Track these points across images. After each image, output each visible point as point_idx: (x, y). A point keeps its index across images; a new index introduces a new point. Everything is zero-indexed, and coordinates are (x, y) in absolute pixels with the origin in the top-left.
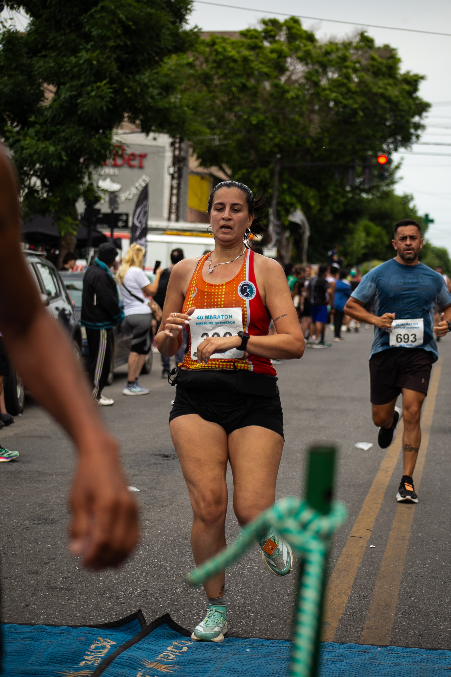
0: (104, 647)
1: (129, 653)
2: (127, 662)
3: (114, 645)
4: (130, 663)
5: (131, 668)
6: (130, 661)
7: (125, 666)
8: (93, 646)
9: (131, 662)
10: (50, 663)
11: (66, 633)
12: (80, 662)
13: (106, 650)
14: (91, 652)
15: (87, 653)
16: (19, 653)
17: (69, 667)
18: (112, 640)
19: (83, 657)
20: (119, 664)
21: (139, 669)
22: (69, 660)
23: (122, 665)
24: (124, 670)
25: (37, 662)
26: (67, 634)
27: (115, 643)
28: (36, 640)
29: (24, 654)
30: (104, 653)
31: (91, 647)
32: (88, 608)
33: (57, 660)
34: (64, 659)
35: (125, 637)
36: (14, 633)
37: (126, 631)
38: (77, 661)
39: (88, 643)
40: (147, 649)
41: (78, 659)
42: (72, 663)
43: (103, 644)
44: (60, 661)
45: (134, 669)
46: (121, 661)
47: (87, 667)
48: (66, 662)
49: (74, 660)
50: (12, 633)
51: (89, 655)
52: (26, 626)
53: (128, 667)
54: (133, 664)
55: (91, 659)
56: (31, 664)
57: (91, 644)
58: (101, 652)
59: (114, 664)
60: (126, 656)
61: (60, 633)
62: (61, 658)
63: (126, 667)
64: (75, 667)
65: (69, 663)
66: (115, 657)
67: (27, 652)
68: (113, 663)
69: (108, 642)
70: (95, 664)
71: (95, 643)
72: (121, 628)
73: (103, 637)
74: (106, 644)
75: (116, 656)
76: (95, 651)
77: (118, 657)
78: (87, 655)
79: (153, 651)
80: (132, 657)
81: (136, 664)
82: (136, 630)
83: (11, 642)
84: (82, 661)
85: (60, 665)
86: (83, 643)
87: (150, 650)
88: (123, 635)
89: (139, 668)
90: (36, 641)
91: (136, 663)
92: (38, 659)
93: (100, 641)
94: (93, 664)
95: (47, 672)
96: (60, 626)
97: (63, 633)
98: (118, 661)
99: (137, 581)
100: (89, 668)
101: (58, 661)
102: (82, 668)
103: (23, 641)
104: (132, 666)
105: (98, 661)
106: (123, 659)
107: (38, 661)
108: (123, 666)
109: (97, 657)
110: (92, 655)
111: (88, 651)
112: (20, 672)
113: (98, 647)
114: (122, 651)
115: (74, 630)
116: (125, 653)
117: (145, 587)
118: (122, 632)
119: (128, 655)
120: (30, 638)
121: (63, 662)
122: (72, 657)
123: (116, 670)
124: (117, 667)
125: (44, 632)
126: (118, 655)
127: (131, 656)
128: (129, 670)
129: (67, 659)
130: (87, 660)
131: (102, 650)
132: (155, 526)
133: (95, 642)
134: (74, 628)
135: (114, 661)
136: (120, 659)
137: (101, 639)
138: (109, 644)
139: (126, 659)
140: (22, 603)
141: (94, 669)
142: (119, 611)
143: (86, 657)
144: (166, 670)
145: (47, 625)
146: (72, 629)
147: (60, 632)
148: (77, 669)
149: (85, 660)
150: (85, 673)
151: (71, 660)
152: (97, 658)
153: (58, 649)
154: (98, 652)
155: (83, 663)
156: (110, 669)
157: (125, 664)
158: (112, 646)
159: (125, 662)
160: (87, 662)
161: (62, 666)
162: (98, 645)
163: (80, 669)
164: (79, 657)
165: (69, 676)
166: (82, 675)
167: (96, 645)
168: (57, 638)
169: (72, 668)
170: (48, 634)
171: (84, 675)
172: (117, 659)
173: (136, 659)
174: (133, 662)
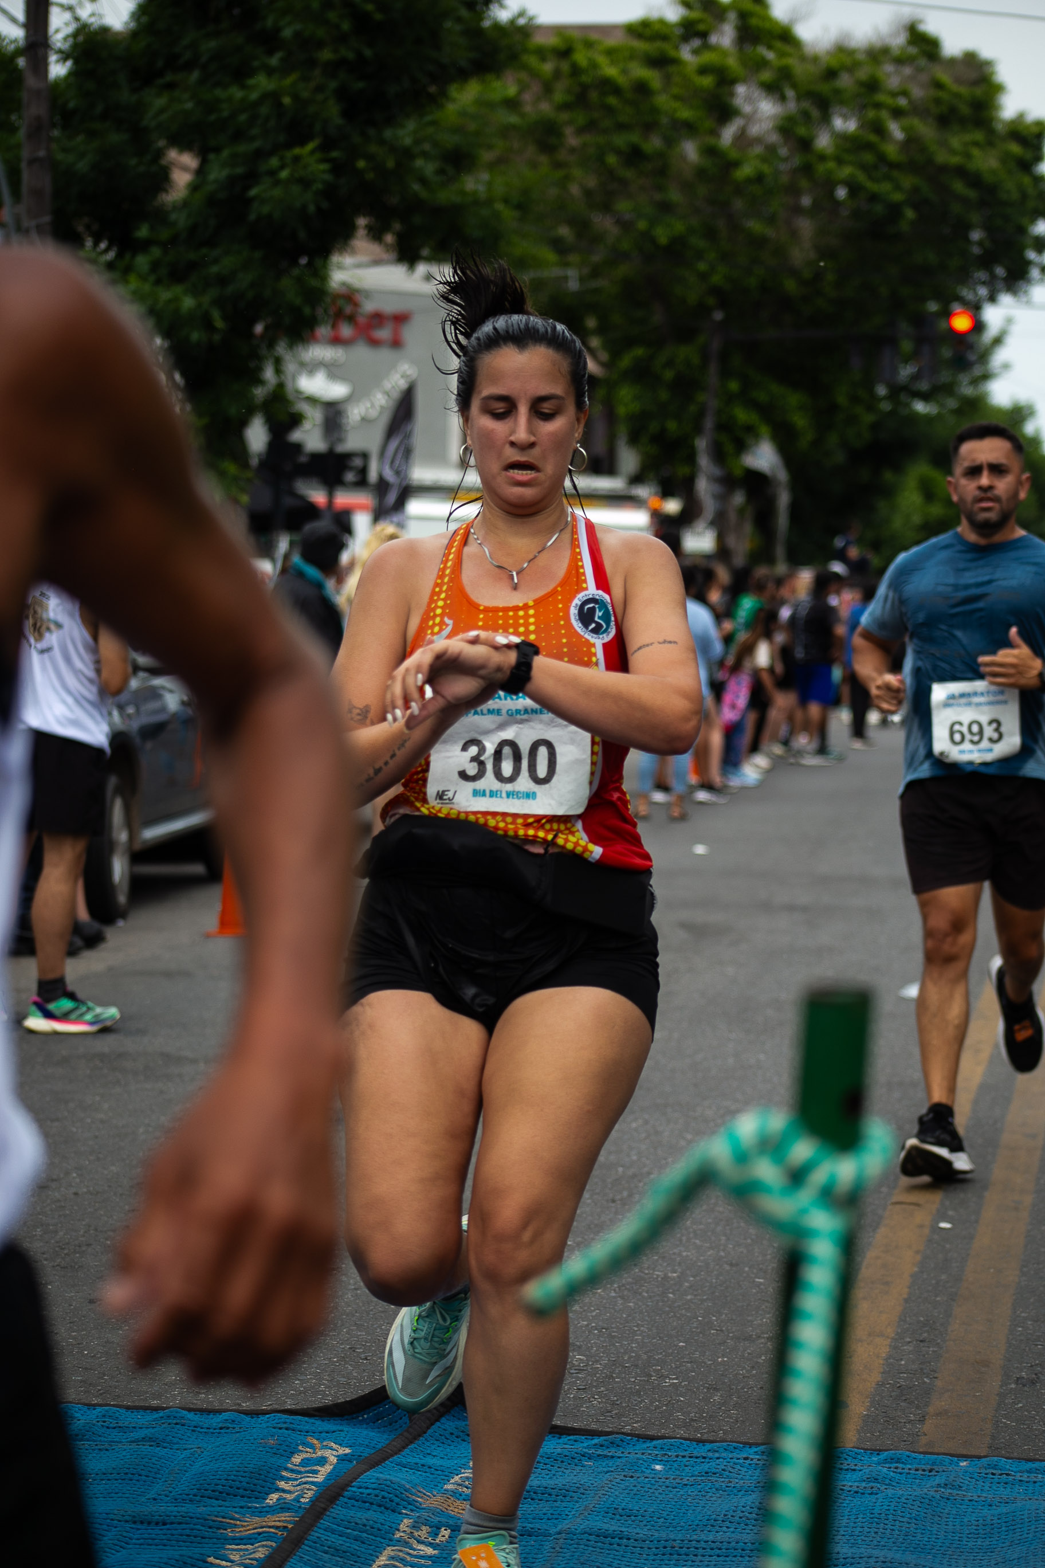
0: (322, 1461)
1: (381, 1475)
2: (377, 1496)
3: (346, 1455)
4: (383, 1497)
5: (387, 1509)
6: (383, 1493)
8: (297, 1459)
9: (386, 1495)
10: (198, 1498)
11: (234, 1428)
12: (268, 1494)
13: (328, 1468)
14: (292, 1471)
15: (284, 1473)
16: (126, 1474)
17: (242, 1507)
18: (340, 1445)
19: (273, 1484)
20: (357, 1501)
21: (404, 1511)
22: (241, 1491)
23: (365, 1502)
24: (370, 1514)
25: (167, 1496)
26: (237, 1430)
27: (348, 1451)
28: (165, 1444)
29: (136, 1477)
30: (322, 1474)
31: (293, 1460)
33: (213, 1491)
34: (231, 1487)
35: (372, 1438)
36: (114, 1428)
38: (259, 1492)
39: (285, 1451)
40: (423, 1465)
41: (263, 1487)
42: (250, 1498)
43: (319, 1454)
44: (220, 1493)
45: (394, 1511)
46: (361, 1493)
47: (283, 1507)
48: (235, 1496)
49: (252, 1491)
50: (108, 1428)
51: (287, 1480)
52: (142, 1412)
53: (380, 1506)
54: (392, 1501)
55: (292, 1488)
56: (154, 1499)
57: (293, 1453)
58: (316, 1472)
59: (346, 1500)
60: (373, 1481)
61: (221, 1428)
62: (223, 1486)
63: (374, 1507)
64: (256, 1508)
65: (243, 1497)
66: (349, 1484)
67: (143, 1473)
68: (344, 1497)
69: (331, 1449)
70: (302, 1500)
71: (302, 1451)
72: (362, 1415)
73: (320, 1435)
74: (327, 1453)
75: (352, 1482)
76: (303, 1469)
77: (355, 1484)
78: (282, 1478)
79: (437, 1470)
80: (388, 1483)
81: (397, 1500)
82: (396, 1422)
83: (107, 1450)
84: (273, 1493)
85: (220, 1502)
86: (275, 1450)
87: (430, 1467)
88: (365, 1432)
89: (405, 1508)
90: (165, 1448)
91: (396, 1496)
92: (170, 1489)
93: (312, 1447)
94: (297, 1500)
95: (191, 1518)
96: (220, 1412)
97: (228, 1428)
98: (355, 1492)
100: (289, 1509)
101: (217, 1493)
102: (271, 1510)
103: (134, 1446)
104: (388, 1506)
105: (310, 1494)
106: (367, 1488)
107: (171, 1492)
108: (367, 1504)
109: (306, 1483)
110: (296, 1480)
111: (286, 1469)
112: (127, 1518)
113: (308, 1459)
114: (366, 1471)
115: (253, 1422)
116: (372, 1475)
118: (365, 1426)
119: (378, 1479)
120: (151, 1439)
121: (228, 1494)
122: (247, 1483)
123: (352, 1513)
124: (353, 1506)
125: (183, 1425)
126: (355, 1479)
127: (386, 1480)
128: (381, 1512)
129: (238, 1488)
130: (284, 1491)
131: (319, 1468)
133: (300, 1448)
134: (252, 1418)
135: (346, 1493)
136: (360, 1488)
137: (315, 1442)
138: (334, 1453)
139: (374, 1489)
141: (301, 1512)
142: (355, 1378)
143: (282, 1484)
145: (190, 1410)
146: (248, 1419)
147: (220, 1425)
148: (261, 1512)
149: (278, 1490)
150: (279, 1521)
151: (245, 1490)
152: (307, 1486)
153: (217, 1466)
154: (308, 1472)
155: (275, 1496)
156: (338, 1511)
157: (371, 1501)
158: (342, 1459)
159: (372, 1496)
160: (284, 1495)
161: (226, 1504)
162: (308, 1455)
163: (267, 1512)
164: (264, 1484)
165: (243, 1526)
166: (273, 1524)
167: (304, 1456)
168: (213, 1440)
169: (249, 1508)
170: (193, 1431)
171: (278, 1524)
172: (354, 1489)
173: (396, 1488)
174: (390, 1496)
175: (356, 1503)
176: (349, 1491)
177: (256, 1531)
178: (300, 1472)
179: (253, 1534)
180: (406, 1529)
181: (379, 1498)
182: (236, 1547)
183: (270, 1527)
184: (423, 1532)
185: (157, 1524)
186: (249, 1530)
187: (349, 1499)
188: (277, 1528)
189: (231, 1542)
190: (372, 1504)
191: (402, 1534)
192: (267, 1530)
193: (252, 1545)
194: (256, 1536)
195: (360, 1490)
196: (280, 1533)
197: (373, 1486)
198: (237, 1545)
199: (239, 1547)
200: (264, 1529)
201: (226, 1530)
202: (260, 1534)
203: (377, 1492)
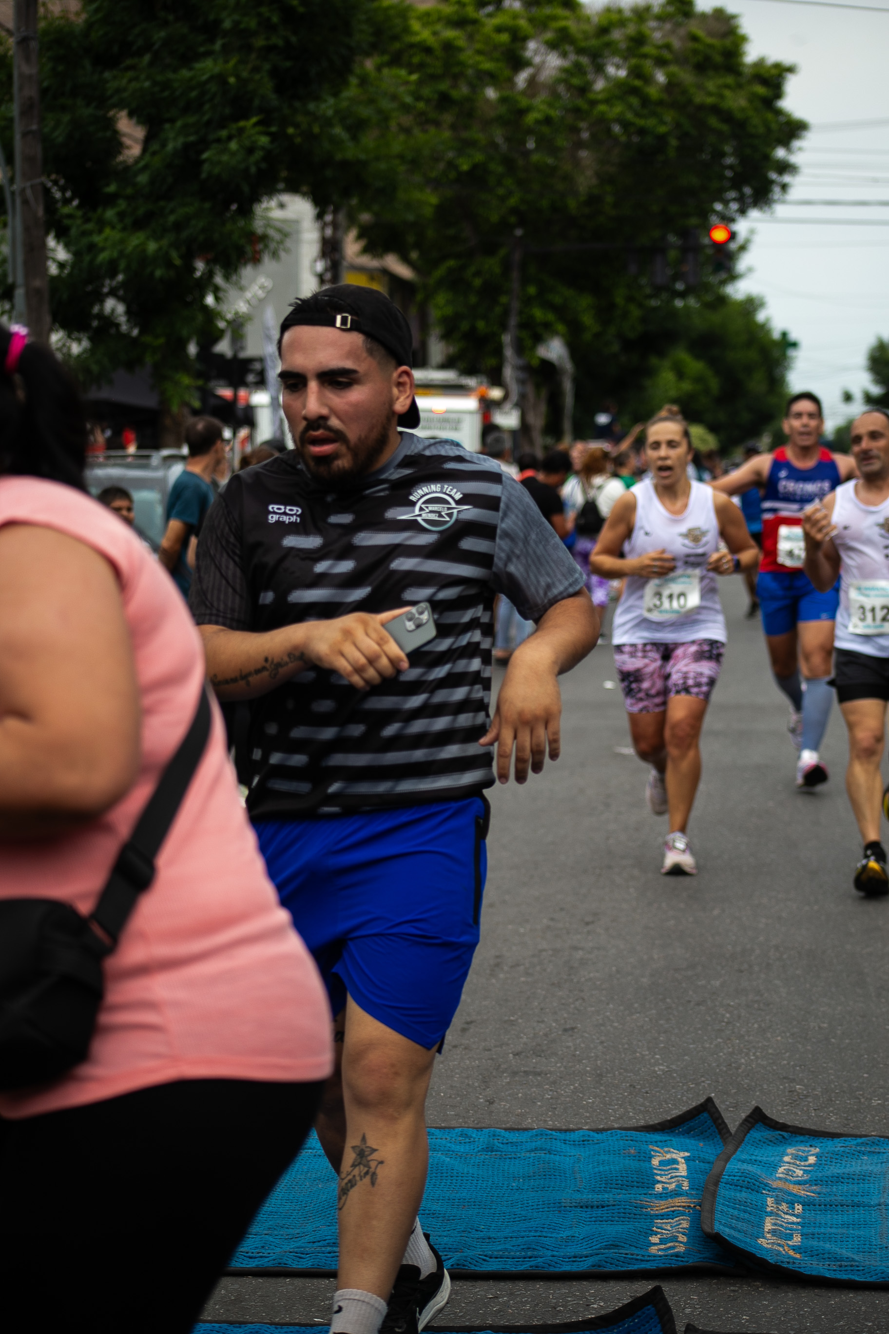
0: (674, 1161)
2: (743, 1181)
3: (688, 1157)
4: (748, 1182)
5: (753, 1190)
6: (747, 1179)
8: (655, 1161)
9: (750, 1180)
11: (593, 1141)
12: (654, 1185)
13: (684, 1166)
14: (659, 1169)
15: (655, 1171)
16: (544, 1175)
17: (644, 1194)
18: (677, 1150)
19: (653, 1178)
20: (731, 1185)
21: (764, 1192)
22: (635, 1184)
23: (737, 1186)
24: (745, 1194)
27: (685, 1153)
30: (683, 1170)
31: (653, 1162)
33: (617, 1184)
34: (627, 1181)
38: (648, 1184)
39: (640, 1157)
40: (755, 1161)
41: (649, 1180)
42: (641, 1188)
43: (667, 1157)
44: (623, 1185)
45: (758, 1192)
46: (732, 1180)
47: (674, 1193)
49: (642, 1183)
51: (660, 1175)
53: (747, 1188)
54: (754, 1185)
55: (669, 1181)
56: (578, 1191)
57: (650, 1158)
58: (677, 1169)
59: (723, 1185)
60: (732, 1170)
61: (584, 1141)
62: (622, 1180)
63: (744, 1189)
64: (653, 1194)
65: (638, 1188)
66: (720, 1174)
67: (556, 1173)
68: (721, 1183)
69: (673, 1153)
70: (685, 1188)
71: (655, 1156)
73: (660, 1145)
74: (673, 1156)
76: (666, 1168)
77: (724, 1173)
78: (657, 1175)
79: (766, 1163)
81: (757, 1183)
82: (706, 1132)
84: (657, 1184)
85: (627, 1192)
86: (636, 1157)
87: (760, 1162)
89: (764, 1189)
91: (757, 1181)
93: (657, 1152)
94: (680, 1188)
96: (572, 1131)
97: (587, 1140)
101: (620, 1186)
102: (666, 1195)
104: (753, 1188)
105: (686, 1183)
108: (739, 1187)
109: (675, 1176)
110: (667, 1175)
111: (653, 1167)
113: (663, 1161)
114: (725, 1165)
116: (730, 1167)
119: (737, 1169)
120: (541, 1149)
121: (631, 1186)
122: (637, 1178)
123: (732, 1194)
124: (730, 1189)
126: (724, 1170)
127: (744, 1170)
128: (752, 1193)
129: (633, 1182)
130: (664, 1183)
131: (677, 1166)
133: (651, 1153)
135: (722, 1180)
137: (656, 1148)
138: (678, 1155)
139: (737, 1176)
141: (692, 1195)
143: (659, 1178)
144: (803, 1192)
145: (552, 1130)
146: (595, 1134)
147: (581, 1139)
149: (659, 1182)
150: (683, 1202)
151: (637, 1182)
152: (679, 1178)
153: (606, 1168)
154: (670, 1169)
155: (660, 1186)
156: (723, 1192)
157: (741, 1185)
158: (687, 1159)
159: (741, 1181)
160: (667, 1186)
162: (661, 1158)
163: (662, 1197)
164: (647, 1178)
165: (657, 1207)
166: (679, 1204)
167: (658, 1159)
169: (647, 1194)
170: (565, 1144)
171: (683, 1204)
172: (726, 1177)
173: (753, 1175)
174: (753, 1181)
175: (731, 1187)
176: (723, 1178)
177: (669, 1210)
178: (665, 1170)
179: (668, 1211)
180: (773, 1205)
181: (746, 1183)
182: (662, 1221)
183: (678, 1207)
184: (784, 1206)
185: (598, 1207)
186: (662, 1209)
187: (725, 1184)
188: (684, 1207)
189: (656, 1217)
190: (742, 1187)
191: (772, 1208)
192: (677, 1208)
193: (673, 1219)
194: (672, 1213)
195: (731, 1177)
196: (687, 1210)
198: (661, 1220)
199: (664, 1221)
200: (675, 1208)
201: (647, 1209)
202: (673, 1211)
203: (743, 1178)
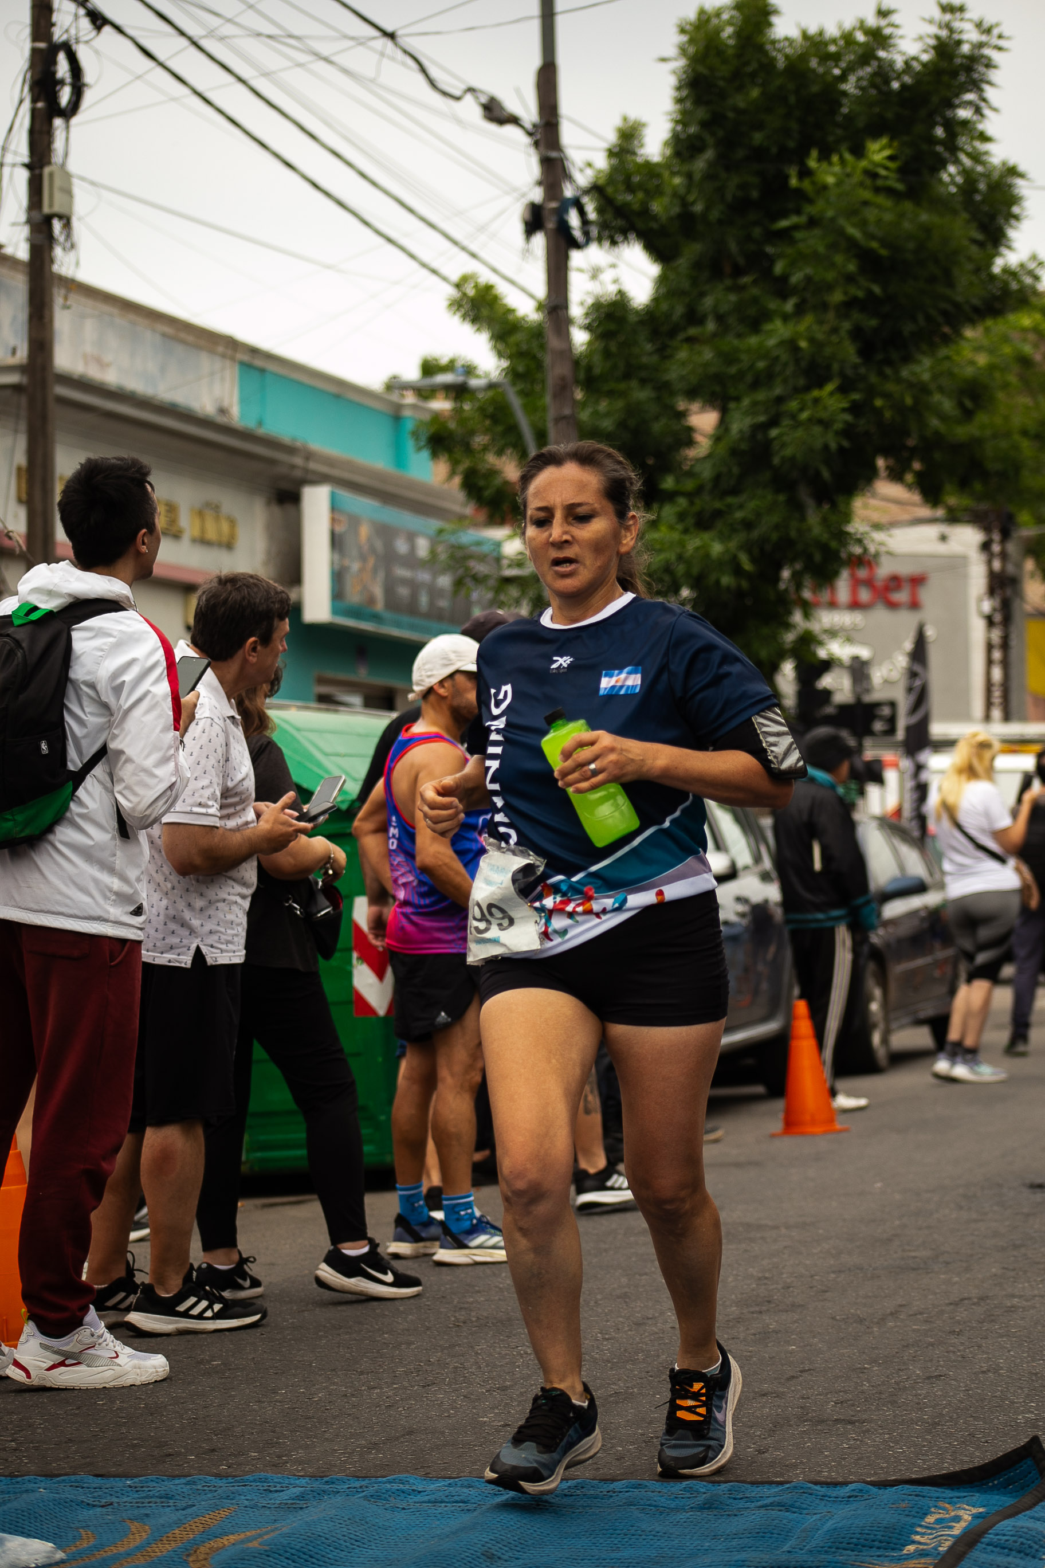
0: (957, 1519)
1: (1017, 1524)
2: (1015, 1542)
3: (980, 1513)
4: (1022, 1543)
5: (1027, 1555)
6: (1021, 1540)
7: (1011, 1550)
8: (930, 1519)
9: (1025, 1541)
10: (833, 1550)
11: (862, 1496)
12: (905, 1545)
13: (963, 1524)
14: (927, 1527)
15: (919, 1529)
16: (758, 1533)
17: (879, 1556)
18: (973, 1506)
19: (909, 1537)
20: (996, 1547)
22: (876, 1543)
23: (1004, 1548)
24: (1010, 1559)
25: (801, 1550)
26: (866, 1497)
27: (981, 1510)
28: (794, 1510)
29: (768, 1535)
30: (958, 1529)
31: (926, 1520)
32: (904, 1452)
33: (848, 1544)
34: (866, 1540)
35: (1002, 1500)
36: (741, 1499)
37: (1005, 1488)
38: (895, 1544)
39: (918, 1513)
41: (899, 1539)
42: (885, 1549)
43: (953, 1514)
44: (856, 1545)
45: (1034, 1557)
46: (999, 1540)
47: (922, 1554)
48: (871, 1547)
49: (888, 1543)
50: (735, 1499)
51: (923, 1534)
52: (767, 1486)
53: (1019, 1552)
54: (1031, 1547)
55: (928, 1541)
56: (790, 1551)
57: (926, 1514)
58: (951, 1528)
59: (984, 1546)
60: (1009, 1528)
61: (849, 1497)
62: (858, 1539)
63: (1014, 1553)
64: (893, 1556)
65: (879, 1548)
66: (984, 1532)
67: (775, 1531)
68: (982, 1543)
69: (965, 1509)
70: (941, 1549)
71: (935, 1512)
72: (993, 1482)
73: (952, 1500)
74: (961, 1513)
75: (988, 1530)
76: (938, 1526)
77: (990, 1531)
78: (917, 1533)
80: (1025, 1530)
81: (1036, 1547)
82: (1028, 1486)
83: (736, 1515)
84: (910, 1544)
85: (856, 1553)
86: (906, 1513)
88: (997, 1497)
90: (794, 1513)
91: (1035, 1543)
92: (804, 1544)
93: (944, 1509)
94: (935, 1548)
95: (829, 1562)
96: (846, 1484)
97: (856, 1496)
98: (991, 1538)
99: (1012, 1402)
100: (928, 1555)
101: (852, 1546)
102: (909, 1557)
103: (763, 1511)
104: (1028, 1551)
105: (948, 1544)
106: (1004, 1535)
107: (805, 1546)
108: (1006, 1550)
109: (942, 1535)
110: (931, 1534)
111: (921, 1526)
113: (942, 1519)
114: (1000, 1521)
115: (881, 1492)
116: (1007, 1525)
117: (1032, 1412)
118: (995, 1492)
119: (1013, 1526)
120: (779, 1504)
121: (863, 1546)
122: (883, 1536)
123: (992, 1557)
124: (992, 1551)
125: (811, 1494)
126: (991, 1527)
127: (1022, 1528)
128: (1021, 1558)
129: (873, 1541)
130: (920, 1543)
131: (954, 1524)
132: (1035, 1307)
133: (933, 1510)
134: (880, 1489)
135: (983, 1540)
136: (997, 1535)
137: (947, 1505)
138: (968, 1512)
139: (1012, 1536)
140: (749, 1447)
141: (939, 1557)
142: (978, 1457)
143: (917, 1538)
145: (816, 1483)
146: (874, 1490)
147: (848, 1494)
148: (899, 1560)
149: (913, 1542)
150: (919, 1564)
151: (880, 1542)
152: (945, 1538)
153: (850, 1522)
154: (943, 1527)
155: (911, 1548)
156: (978, 1554)
157: (1010, 1547)
158: (975, 1517)
159: (1011, 1542)
160: (921, 1547)
161: (864, 1554)
162: (941, 1516)
163: (905, 1559)
164: (900, 1537)
167: (938, 1516)
168: (841, 1507)
169: (887, 1556)
170: (821, 1499)
172: (991, 1536)
173: (1034, 1534)
174: (1029, 1542)
175: (994, 1549)
176: (987, 1537)
178: (934, 1529)
181: (1018, 1544)
187: (988, 1545)
195: (998, 1537)
197: (1011, 1533)
203: (1015, 1538)
